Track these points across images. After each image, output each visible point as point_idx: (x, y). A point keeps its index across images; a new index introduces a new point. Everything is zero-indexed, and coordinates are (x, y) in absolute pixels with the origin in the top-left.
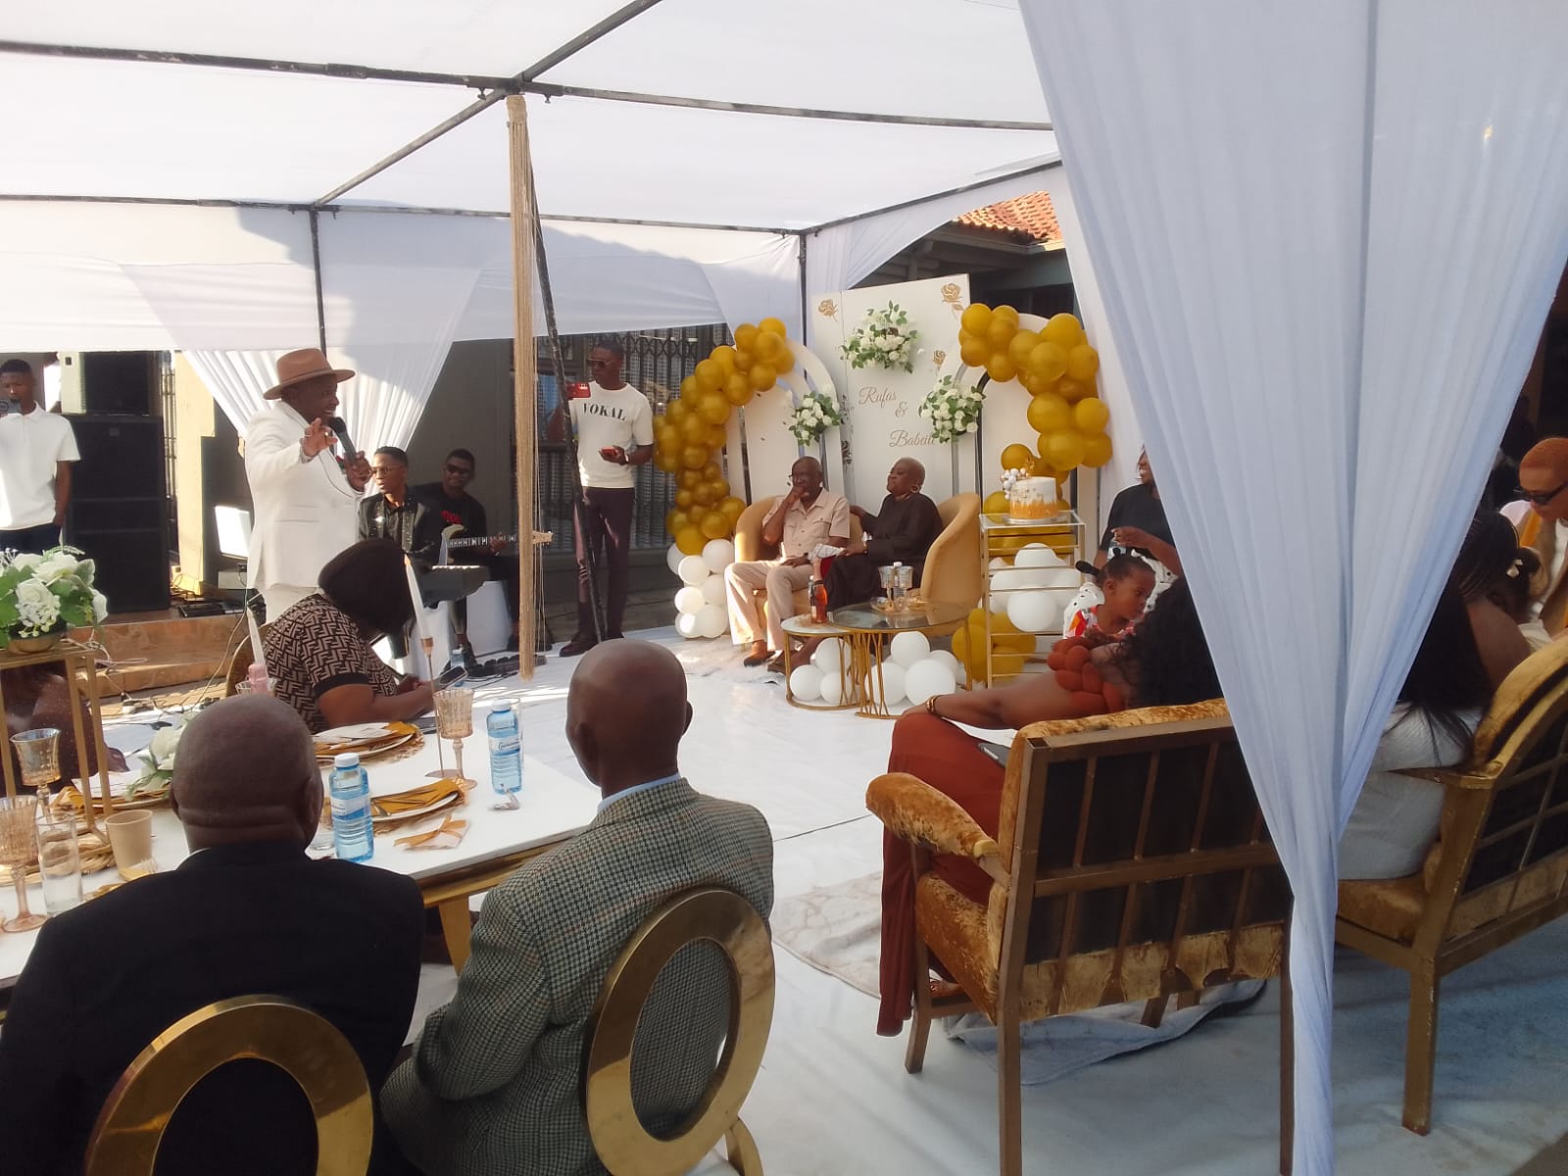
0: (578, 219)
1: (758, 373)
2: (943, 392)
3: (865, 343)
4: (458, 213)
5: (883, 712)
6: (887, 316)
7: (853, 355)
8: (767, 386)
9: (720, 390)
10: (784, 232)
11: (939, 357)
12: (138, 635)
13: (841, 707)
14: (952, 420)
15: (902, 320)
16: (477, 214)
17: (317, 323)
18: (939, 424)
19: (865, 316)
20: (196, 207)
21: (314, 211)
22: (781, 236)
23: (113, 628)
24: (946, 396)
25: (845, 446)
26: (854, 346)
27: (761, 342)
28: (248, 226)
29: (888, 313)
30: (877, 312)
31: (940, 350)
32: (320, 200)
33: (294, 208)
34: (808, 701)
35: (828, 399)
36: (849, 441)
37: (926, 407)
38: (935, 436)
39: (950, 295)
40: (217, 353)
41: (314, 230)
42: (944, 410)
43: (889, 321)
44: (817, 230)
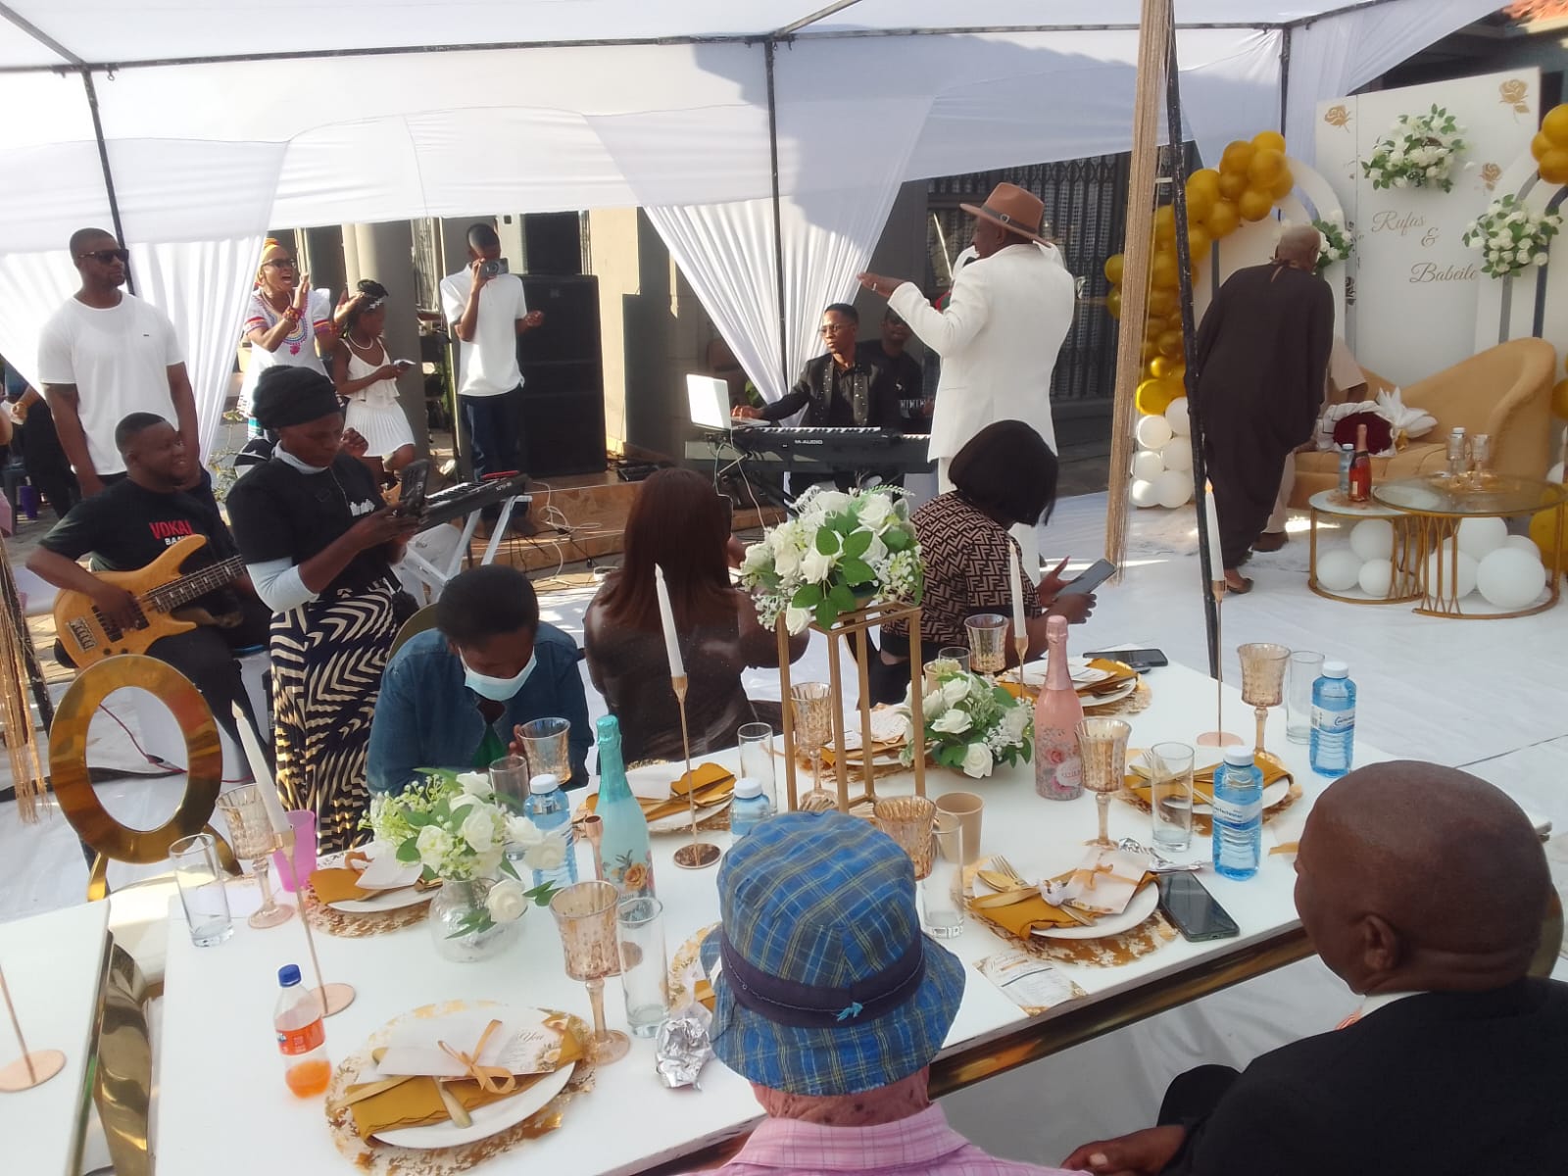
0: (1040, 29)
1: (1251, 199)
2: (1501, 216)
3: (1396, 157)
4: (914, 32)
5: (1454, 610)
6: (1427, 124)
7: (1376, 173)
8: (1259, 215)
9: (1200, 222)
10: (1266, 27)
11: (1491, 173)
12: (587, 499)
13: (1388, 601)
14: (1515, 250)
15: (1449, 127)
16: (934, 32)
17: (770, 171)
18: (1493, 256)
19: (1396, 124)
20: (655, 46)
21: (770, 42)
22: (1263, 32)
23: (565, 493)
24: (1508, 220)
25: (1349, 282)
26: (1379, 163)
27: (1260, 161)
28: (704, 64)
29: (1427, 119)
30: (1412, 119)
31: (1491, 163)
32: (784, 29)
33: (751, 40)
34: (1342, 591)
35: (1334, 227)
36: (1353, 277)
37: (1475, 234)
38: (1485, 270)
39: (1513, 95)
40: (675, 208)
41: (770, 64)
42: (1504, 238)
43: (1430, 129)
44: (1309, 22)
